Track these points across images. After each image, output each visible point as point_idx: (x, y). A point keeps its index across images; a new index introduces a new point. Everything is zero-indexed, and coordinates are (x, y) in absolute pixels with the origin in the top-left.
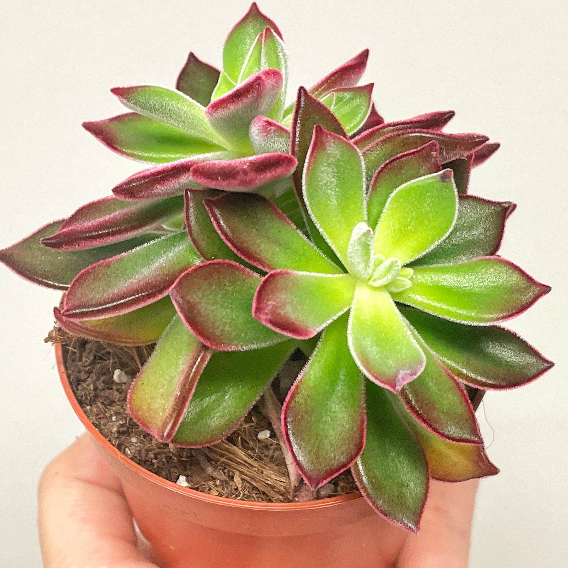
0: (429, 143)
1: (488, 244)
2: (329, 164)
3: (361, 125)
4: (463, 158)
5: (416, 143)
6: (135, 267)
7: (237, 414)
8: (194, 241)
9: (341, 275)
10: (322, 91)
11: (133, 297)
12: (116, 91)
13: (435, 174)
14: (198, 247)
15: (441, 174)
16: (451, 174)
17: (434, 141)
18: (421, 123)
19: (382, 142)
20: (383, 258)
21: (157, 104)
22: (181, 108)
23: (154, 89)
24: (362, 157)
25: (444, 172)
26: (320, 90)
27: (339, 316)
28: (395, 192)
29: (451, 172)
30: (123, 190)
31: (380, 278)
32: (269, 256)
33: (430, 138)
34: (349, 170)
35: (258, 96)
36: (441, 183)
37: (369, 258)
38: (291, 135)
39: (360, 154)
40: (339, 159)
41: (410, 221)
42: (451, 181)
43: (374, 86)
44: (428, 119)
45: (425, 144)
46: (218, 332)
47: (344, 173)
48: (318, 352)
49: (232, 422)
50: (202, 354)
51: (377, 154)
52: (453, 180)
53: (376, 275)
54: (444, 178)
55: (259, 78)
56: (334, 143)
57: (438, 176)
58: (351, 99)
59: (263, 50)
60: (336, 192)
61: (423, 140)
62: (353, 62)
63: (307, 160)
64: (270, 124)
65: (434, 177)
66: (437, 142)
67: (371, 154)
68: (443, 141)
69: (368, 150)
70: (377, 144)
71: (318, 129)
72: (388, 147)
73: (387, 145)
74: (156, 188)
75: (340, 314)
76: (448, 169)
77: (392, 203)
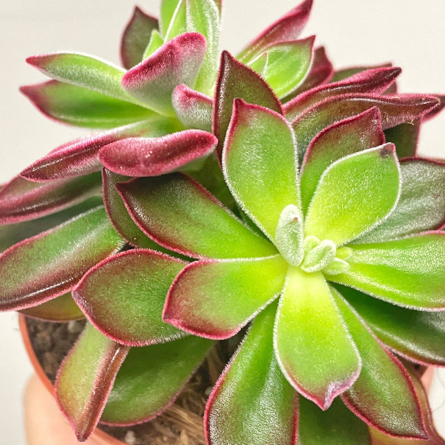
0: (369, 110)
1: (438, 211)
2: (251, 141)
3: (301, 82)
4: (409, 123)
5: (354, 109)
6: (58, 248)
7: (171, 390)
8: (115, 223)
9: (272, 257)
10: (259, 46)
11: (44, 290)
12: (31, 61)
13: (374, 149)
14: (119, 228)
15: (381, 149)
16: (393, 149)
17: (375, 107)
18: (362, 83)
19: (316, 108)
20: (317, 240)
21: (76, 73)
22: (102, 76)
23: (71, 56)
24: (292, 130)
25: (385, 147)
26: (258, 45)
27: (268, 305)
28: (329, 169)
29: (393, 146)
30: (33, 173)
31: (312, 265)
32: (189, 242)
33: (370, 103)
34: (276, 144)
35: (172, 65)
36: (381, 159)
37: (297, 246)
38: (214, 106)
39: (290, 126)
40: (264, 135)
41: (347, 200)
42: (392, 156)
43: (316, 38)
44: (370, 78)
45: (365, 110)
46: (132, 330)
47: (271, 148)
48: (248, 340)
49: (167, 398)
50: (118, 351)
51: (313, 122)
52: (395, 154)
53: (308, 262)
54: (384, 153)
55: (171, 47)
56: (258, 117)
57: (376, 150)
58: (290, 54)
59: (187, 8)
60: (263, 169)
61: (363, 106)
62: (295, 12)
63: (227, 139)
64: (189, 95)
65: (373, 152)
66: (378, 109)
67: (305, 121)
68: (385, 106)
69: (302, 117)
70: (311, 110)
71: (238, 102)
72: (325, 113)
73: (322, 112)
74: (70, 168)
75: (268, 303)
76: (390, 143)
77: (326, 180)
